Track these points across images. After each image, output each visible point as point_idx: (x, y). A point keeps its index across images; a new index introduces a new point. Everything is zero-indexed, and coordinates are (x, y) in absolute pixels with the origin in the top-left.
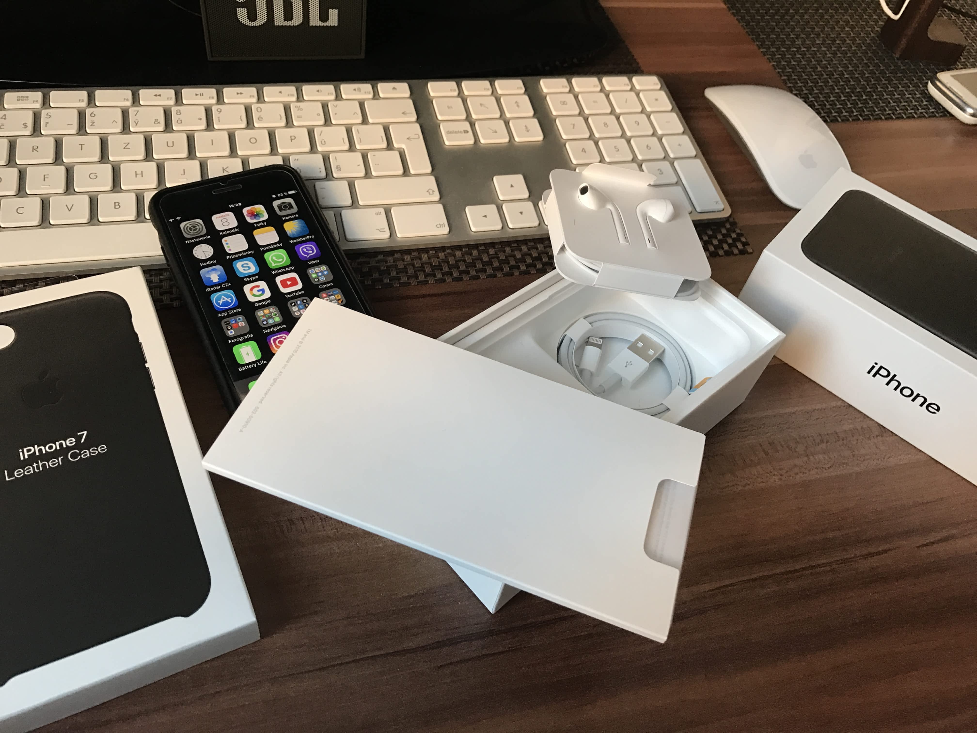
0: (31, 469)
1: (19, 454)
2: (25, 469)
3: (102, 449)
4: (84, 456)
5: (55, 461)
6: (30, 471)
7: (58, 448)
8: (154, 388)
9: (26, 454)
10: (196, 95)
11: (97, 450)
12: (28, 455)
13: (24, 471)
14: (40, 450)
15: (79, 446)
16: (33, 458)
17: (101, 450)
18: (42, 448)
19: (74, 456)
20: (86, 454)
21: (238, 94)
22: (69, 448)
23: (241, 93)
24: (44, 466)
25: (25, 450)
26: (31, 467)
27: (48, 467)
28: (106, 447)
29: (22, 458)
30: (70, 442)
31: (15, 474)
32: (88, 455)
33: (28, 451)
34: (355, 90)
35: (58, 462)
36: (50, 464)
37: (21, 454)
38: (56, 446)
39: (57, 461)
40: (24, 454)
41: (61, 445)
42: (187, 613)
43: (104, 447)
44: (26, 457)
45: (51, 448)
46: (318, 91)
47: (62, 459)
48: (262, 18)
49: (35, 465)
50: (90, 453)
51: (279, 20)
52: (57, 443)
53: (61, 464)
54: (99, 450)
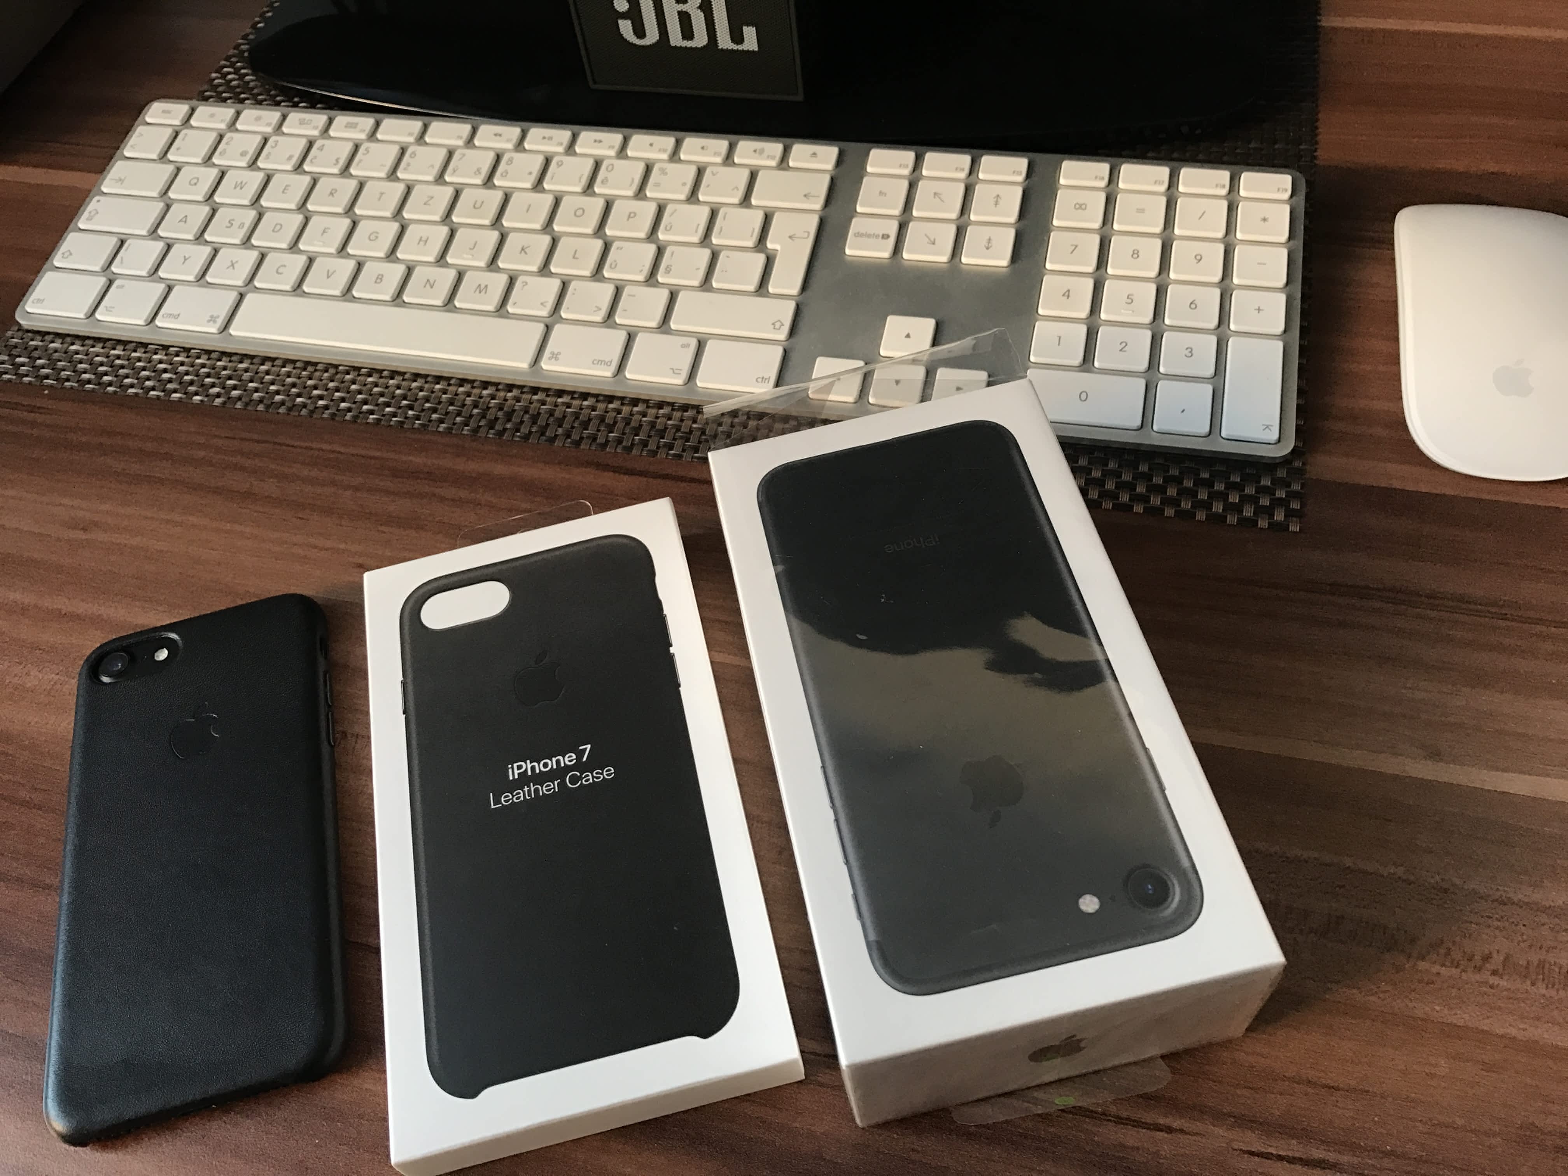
0: (522, 795)
1: (508, 772)
2: (515, 793)
3: (608, 773)
4: (586, 781)
5: (550, 785)
6: (520, 797)
7: (555, 767)
8: (679, 686)
9: (516, 772)
10: (544, 138)
11: (602, 774)
12: (519, 774)
13: (513, 796)
14: (533, 768)
15: (579, 766)
16: (524, 780)
17: (607, 775)
18: (536, 764)
19: (574, 780)
20: (589, 778)
21: (595, 141)
22: (568, 769)
23: (600, 141)
24: (536, 790)
25: (515, 765)
26: (521, 791)
27: (541, 794)
28: (613, 771)
29: (511, 778)
30: (569, 759)
31: (503, 799)
32: (591, 781)
33: (519, 767)
34: (755, 151)
35: (554, 788)
36: (543, 790)
37: (510, 771)
38: (552, 764)
39: (552, 786)
40: (514, 773)
41: (558, 762)
42: (706, 1033)
43: (610, 770)
44: (516, 777)
45: (545, 765)
46: (703, 148)
47: (558, 784)
48: (652, 36)
49: (526, 789)
50: (593, 777)
51: (676, 39)
52: (554, 760)
53: (557, 790)
54: (605, 773)
